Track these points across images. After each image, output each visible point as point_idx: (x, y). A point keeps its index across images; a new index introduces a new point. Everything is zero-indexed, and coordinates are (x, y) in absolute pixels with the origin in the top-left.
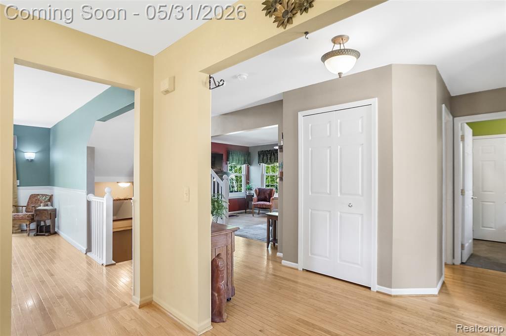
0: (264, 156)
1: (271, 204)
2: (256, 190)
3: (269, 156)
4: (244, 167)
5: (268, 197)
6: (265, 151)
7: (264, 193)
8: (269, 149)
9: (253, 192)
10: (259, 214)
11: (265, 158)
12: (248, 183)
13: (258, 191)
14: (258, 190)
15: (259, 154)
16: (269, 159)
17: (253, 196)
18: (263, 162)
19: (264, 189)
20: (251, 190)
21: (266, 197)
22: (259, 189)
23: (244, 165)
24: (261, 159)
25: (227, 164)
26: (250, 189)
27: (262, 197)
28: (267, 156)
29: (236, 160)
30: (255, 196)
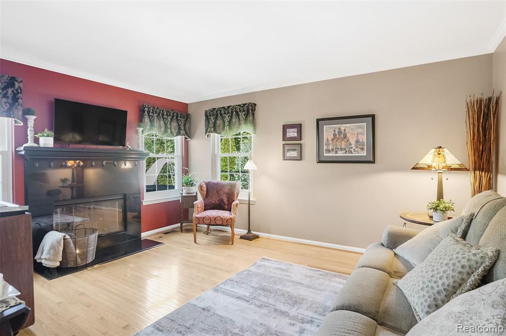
0: (216, 118)
1: (232, 216)
2: (201, 187)
3: (227, 118)
4: (178, 140)
5: (225, 200)
6: (220, 109)
7: (218, 192)
8: (226, 105)
9: (195, 190)
10: (207, 233)
11: (219, 122)
12: (185, 172)
13: (205, 189)
14: (205, 186)
15: (206, 116)
16: (226, 124)
17: (195, 198)
18: (215, 131)
19: (217, 184)
20: (192, 185)
21: (222, 201)
22: (208, 184)
23: (179, 137)
24: (211, 125)
25: (137, 132)
26: (190, 184)
27: (214, 200)
28: (223, 118)
29: (160, 127)
30: (200, 199)
